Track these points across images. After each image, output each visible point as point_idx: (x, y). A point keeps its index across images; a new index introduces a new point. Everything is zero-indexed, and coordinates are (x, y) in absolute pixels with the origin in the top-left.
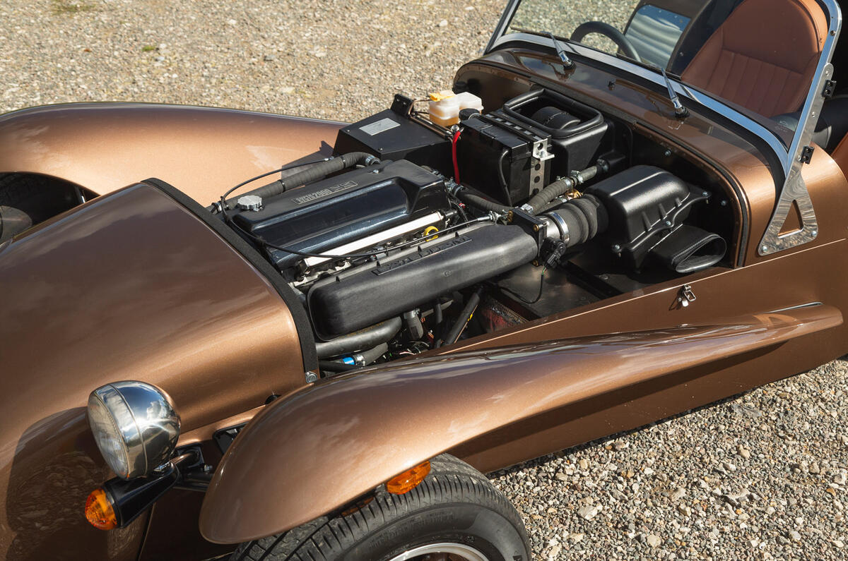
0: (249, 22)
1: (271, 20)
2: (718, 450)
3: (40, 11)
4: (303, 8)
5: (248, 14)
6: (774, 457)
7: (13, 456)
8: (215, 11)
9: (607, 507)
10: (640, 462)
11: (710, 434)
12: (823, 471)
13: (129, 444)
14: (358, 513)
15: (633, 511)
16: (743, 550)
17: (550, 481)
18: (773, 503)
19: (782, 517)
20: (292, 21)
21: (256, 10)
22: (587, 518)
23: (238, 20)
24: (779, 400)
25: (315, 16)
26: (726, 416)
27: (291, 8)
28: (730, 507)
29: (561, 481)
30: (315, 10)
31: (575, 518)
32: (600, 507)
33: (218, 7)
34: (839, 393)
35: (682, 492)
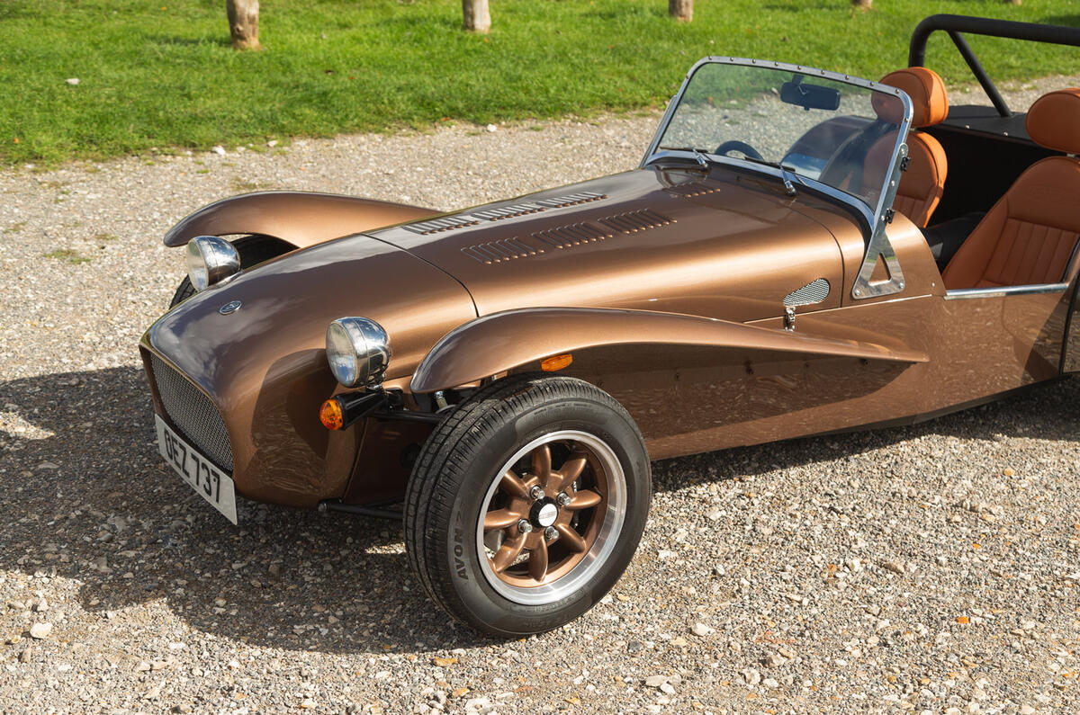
0: (422, 198)
1: (443, 197)
2: (831, 483)
3: (220, 188)
4: (476, 188)
5: (421, 192)
6: (879, 488)
7: (260, 388)
8: (389, 189)
9: (729, 513)
10: (762, 489)
11: (826, 475)
12: (920, 496)
13: (359, 357)
14: (525, 394)
15: (751, 516)
16: (841, 537)
17: (683, 498)
18: (873, 511)
19: (879, 520)
20: (464, 199)
21: (429, 189)
22: (712, 518)
23: (412, 196)
24: (892, 455)
25: (486, 195)
26: (843, 464)
27: (462, 188)
28: (835, 514)
29: (692, 498)
30: (487, 190)
31: (702, 518)
32: (724, 513)
33: (392, 186)
34: (947, 453)
35: (796, 506)
